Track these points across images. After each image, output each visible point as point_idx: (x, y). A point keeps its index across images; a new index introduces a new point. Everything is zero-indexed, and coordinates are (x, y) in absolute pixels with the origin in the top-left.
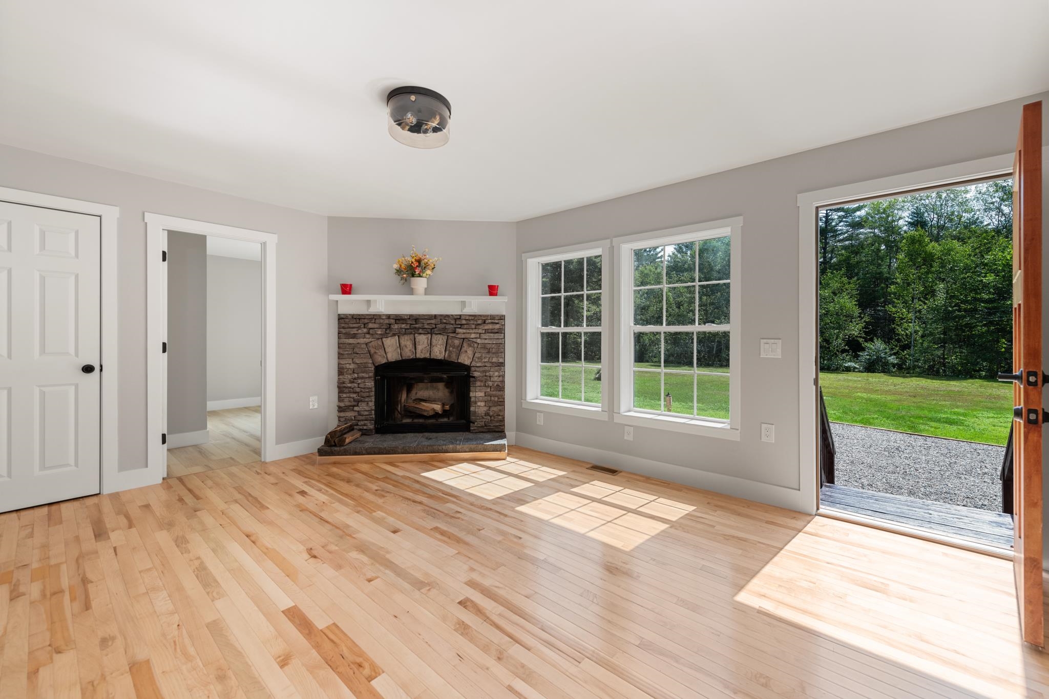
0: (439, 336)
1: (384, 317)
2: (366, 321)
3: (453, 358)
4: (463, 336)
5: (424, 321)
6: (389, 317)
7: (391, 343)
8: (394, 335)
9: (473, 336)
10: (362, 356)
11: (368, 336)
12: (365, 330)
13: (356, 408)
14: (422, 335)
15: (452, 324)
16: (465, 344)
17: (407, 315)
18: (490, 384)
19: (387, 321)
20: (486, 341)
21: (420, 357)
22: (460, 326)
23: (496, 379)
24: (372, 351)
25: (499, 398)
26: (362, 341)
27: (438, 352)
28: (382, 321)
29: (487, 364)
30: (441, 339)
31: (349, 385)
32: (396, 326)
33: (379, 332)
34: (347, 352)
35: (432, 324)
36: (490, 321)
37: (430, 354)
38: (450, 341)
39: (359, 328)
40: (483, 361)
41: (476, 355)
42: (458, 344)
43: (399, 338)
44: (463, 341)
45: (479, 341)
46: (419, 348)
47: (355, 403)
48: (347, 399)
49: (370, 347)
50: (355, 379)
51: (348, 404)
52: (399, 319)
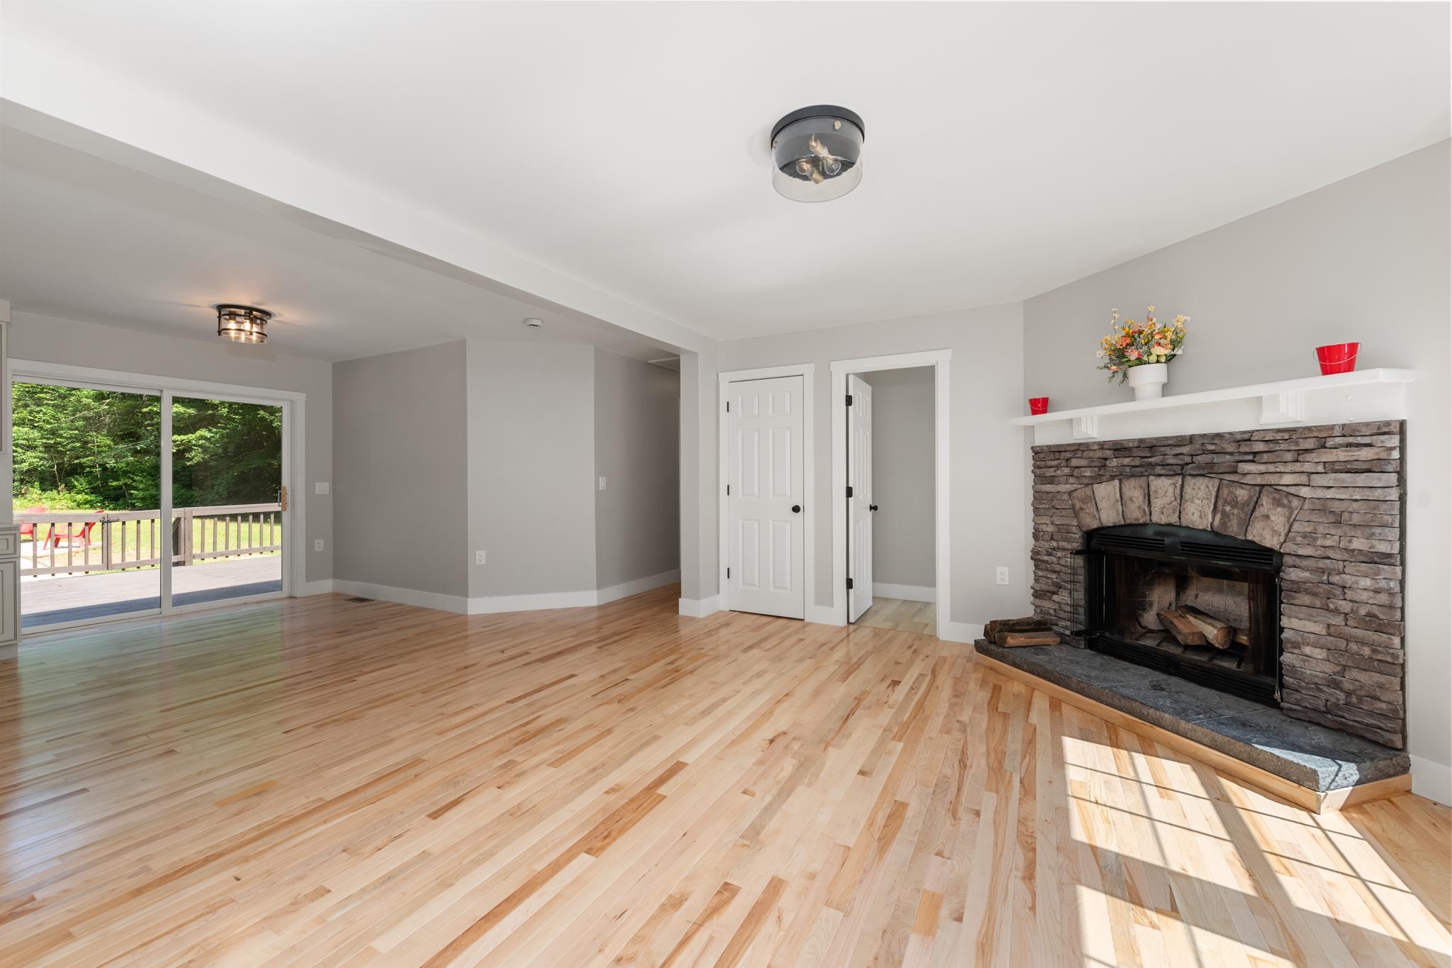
0: (1201, 479)
1: (1096, 447)
2: (1068, 455)
3: (1234, 529)
4: (1259, 480)
5: (1168, 450)
6: (1102, 445)
7: (1106, 492)
8: (1112, 478)
9: (1287, 479)
10: (1063, 514)
11: (1071, 480)
12: (1067, 471)
13: (1055, 597)
14: (1163, 478)
15: (1231, 454)
16: (1265, 500)
17: (1133, 440)
18: (1345, 606)
19: (1099, 454)
20: (1329, 494)
21: (1159, 521)
22: (1250, 457)
23: (1364, 596)
24: (1078, 505)
25: (1374, 651)
26: (1064, 488)
27: (1197, 514)
28: (1091, 454)
29: (1331, 554)
30: (1203, 487)
31: (1046, 558)
32: (1114, 462)
33: (1088, 474)
34: (1043, 506)
35: (1182, 454)
36: (1339, 440)
37: (1180, 518)
38: (1225, 491)
39: (1058, 467)
40: (1319, 542)
41: (1296, 527)
42: (1246, 498)
43: (1120, 484)
44: (1260, 492)
45: (1304, 492)
46: (1158, 503)
47: (1056, 589)
48: (1044, 579)
49: (1074, 498)
50: (1054, 549)
51: (1045, 587)
52: (1120, 448)
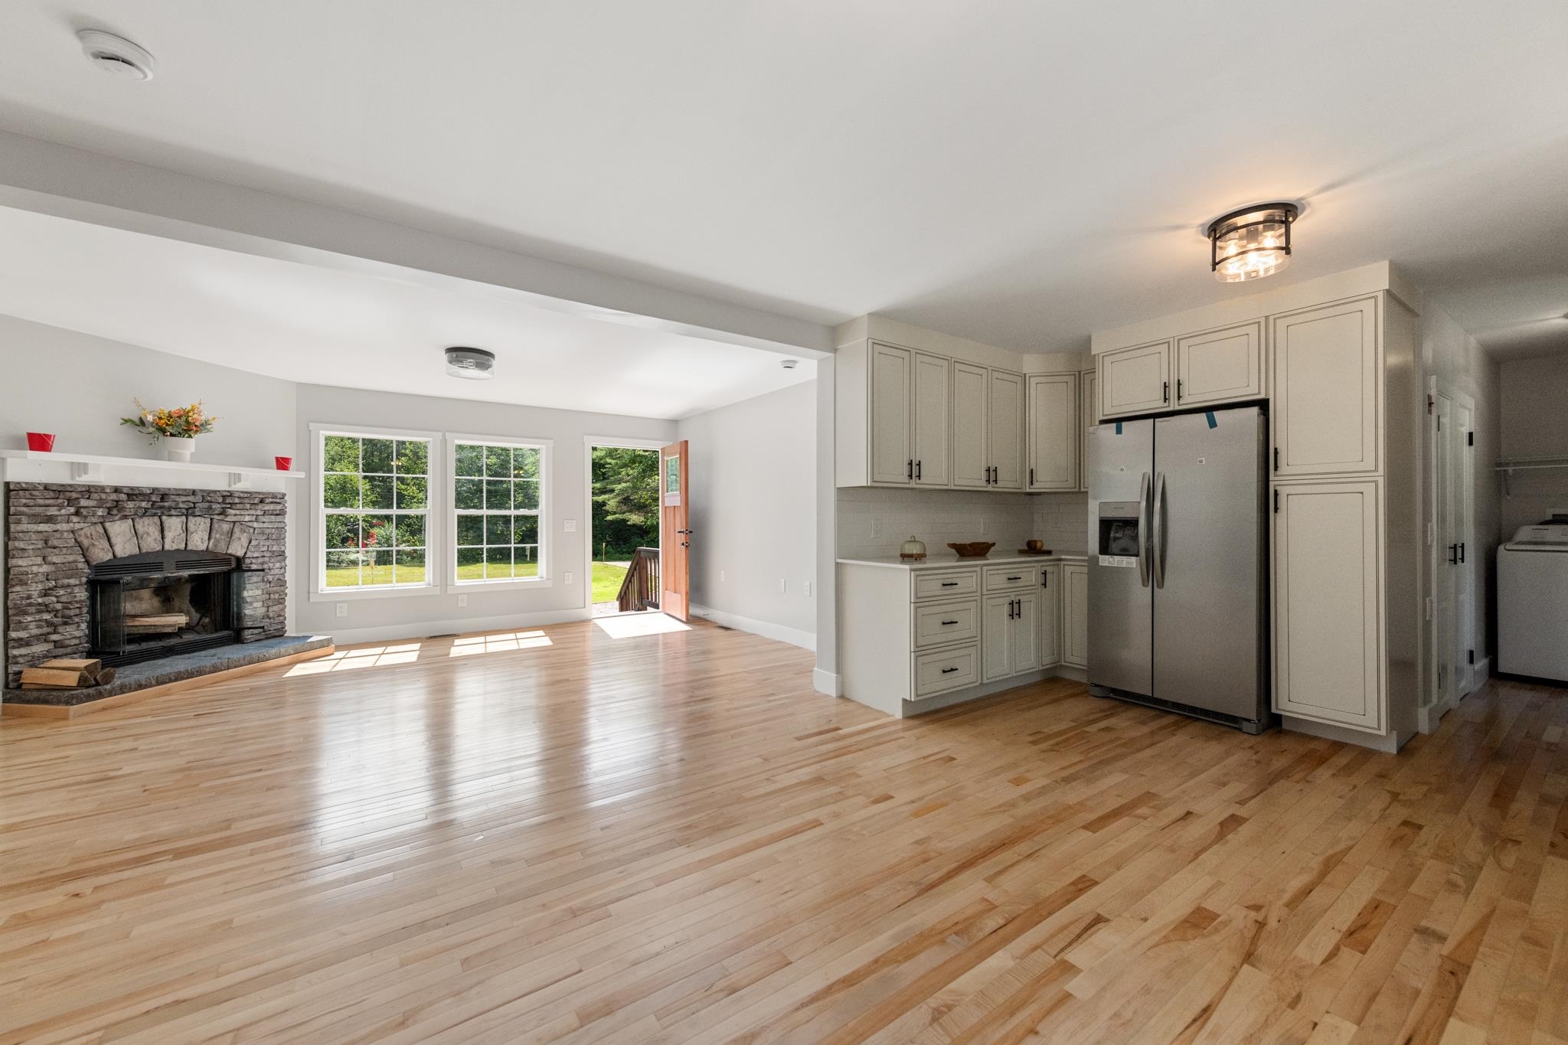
0: (199, 518)
1: (108, 491)
2: (74, 495)
3: (222, 548)
4: (234, 519)
5: (178, 499)
6: (117, 490)
7: (119, 530)
8: (125, 517)
9: (247, 518)
10: (64, 552)
11: (75, 519)
12: (72, 510)
13: (54, 637)
14: (174, 518)
15: (219, 503)
16: (236, 530)
17: (149, 488)
18: (270, 578)
19: (114, 496)
20: (265, 525)
21: (171, 549)
22: (229, 506)
23: (277, 571)
24: (86, 543)
25: (280, 595)
26: (64, 527)
27: (200, 541)
28: (104, 496)
29: (265, 554)
30: (202, 523)
31: (40, 600)
32: (131, 504)
33: (100, 514)
34: (31, 547)
35: (189, 501)
36: (271, 500)
37: (186, 544)
38: (216, 526)
39: (61, 507)
40: (261, 550)
41: (254, 543)
42: (228, 529)
43: (134, 522)
44: (234, 526)
45: (255, 525)
46: (169, 535)
47: (50, 630)
48: (34, 623)
49: (80, 536)
50: (50, 589)
51: (35, 632)
52: (134, 494)
